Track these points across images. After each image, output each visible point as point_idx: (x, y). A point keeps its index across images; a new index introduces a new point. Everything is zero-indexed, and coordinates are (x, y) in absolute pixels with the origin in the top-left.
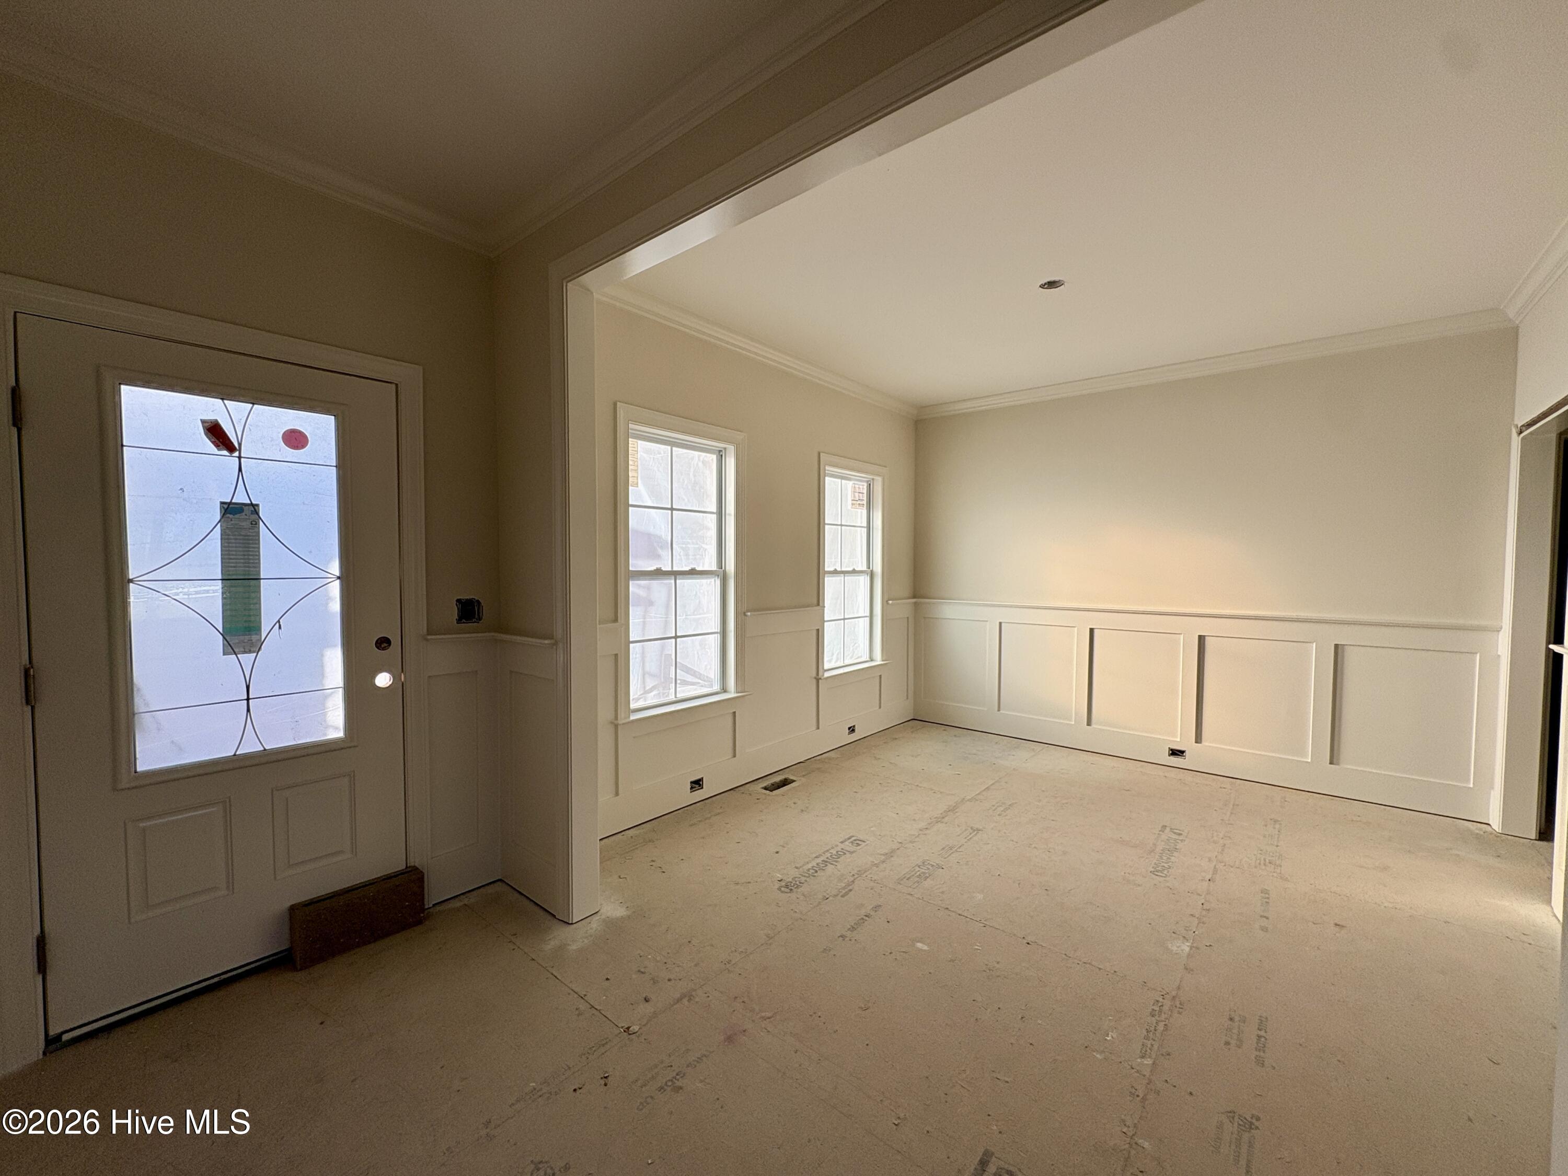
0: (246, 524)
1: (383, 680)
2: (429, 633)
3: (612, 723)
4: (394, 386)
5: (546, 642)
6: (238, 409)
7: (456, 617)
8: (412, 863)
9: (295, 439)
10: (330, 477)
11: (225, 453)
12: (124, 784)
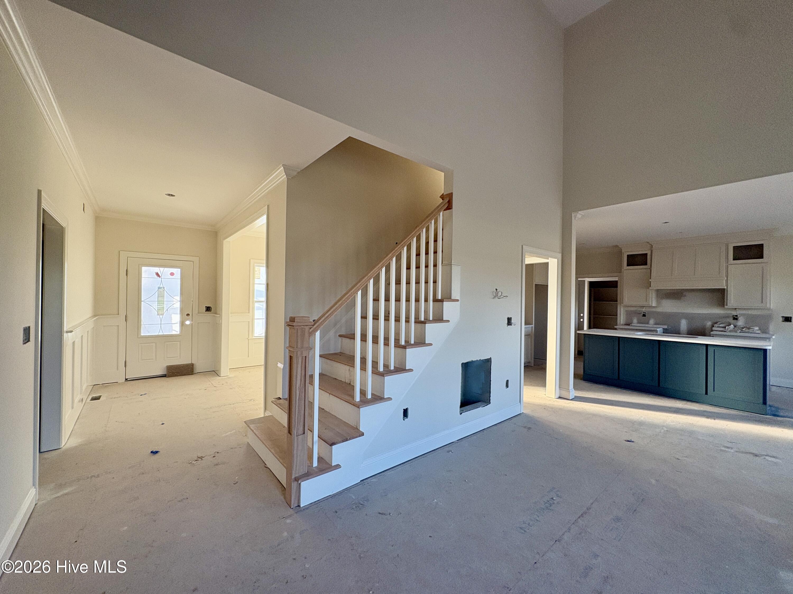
0: (162, 291)
1: (188, 323)
2: (198, 313)
3: (248, 339)
4: (192, 262)
5: (218, 315)
6: (162, 269)
7: (205, 310)
8: (192, 363)
9: (172, 274)
10: (179, 282)
11: (159, 278)
12: (139, 337)
